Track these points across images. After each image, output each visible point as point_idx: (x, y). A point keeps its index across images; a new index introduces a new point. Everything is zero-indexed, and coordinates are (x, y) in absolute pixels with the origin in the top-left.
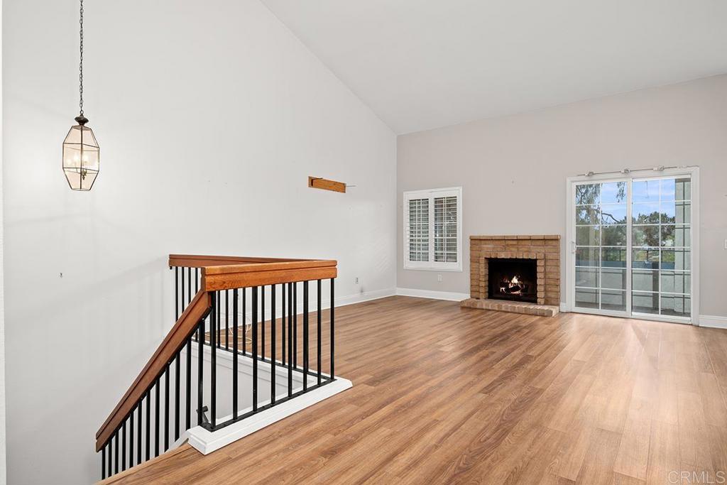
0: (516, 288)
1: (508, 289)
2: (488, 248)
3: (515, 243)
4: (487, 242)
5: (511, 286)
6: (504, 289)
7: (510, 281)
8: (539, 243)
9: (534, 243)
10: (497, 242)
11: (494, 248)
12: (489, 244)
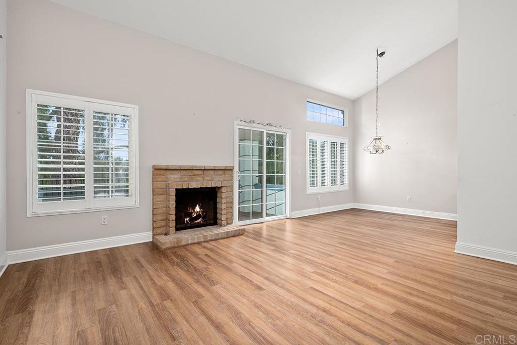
0: (198, 216)
1: (192, 219)
2: (174, 178)
3: (201, 172)
4: (173, 172)
5: (194, 215)
6: (188, 219)
7: (194, 210)
8: (220, 172)
9: (216, 172)
10: (184, 172)
11: (180, 178)
12: (176, 174)
